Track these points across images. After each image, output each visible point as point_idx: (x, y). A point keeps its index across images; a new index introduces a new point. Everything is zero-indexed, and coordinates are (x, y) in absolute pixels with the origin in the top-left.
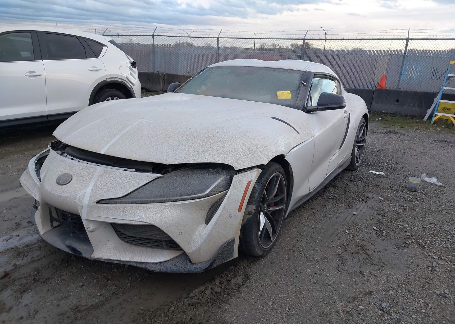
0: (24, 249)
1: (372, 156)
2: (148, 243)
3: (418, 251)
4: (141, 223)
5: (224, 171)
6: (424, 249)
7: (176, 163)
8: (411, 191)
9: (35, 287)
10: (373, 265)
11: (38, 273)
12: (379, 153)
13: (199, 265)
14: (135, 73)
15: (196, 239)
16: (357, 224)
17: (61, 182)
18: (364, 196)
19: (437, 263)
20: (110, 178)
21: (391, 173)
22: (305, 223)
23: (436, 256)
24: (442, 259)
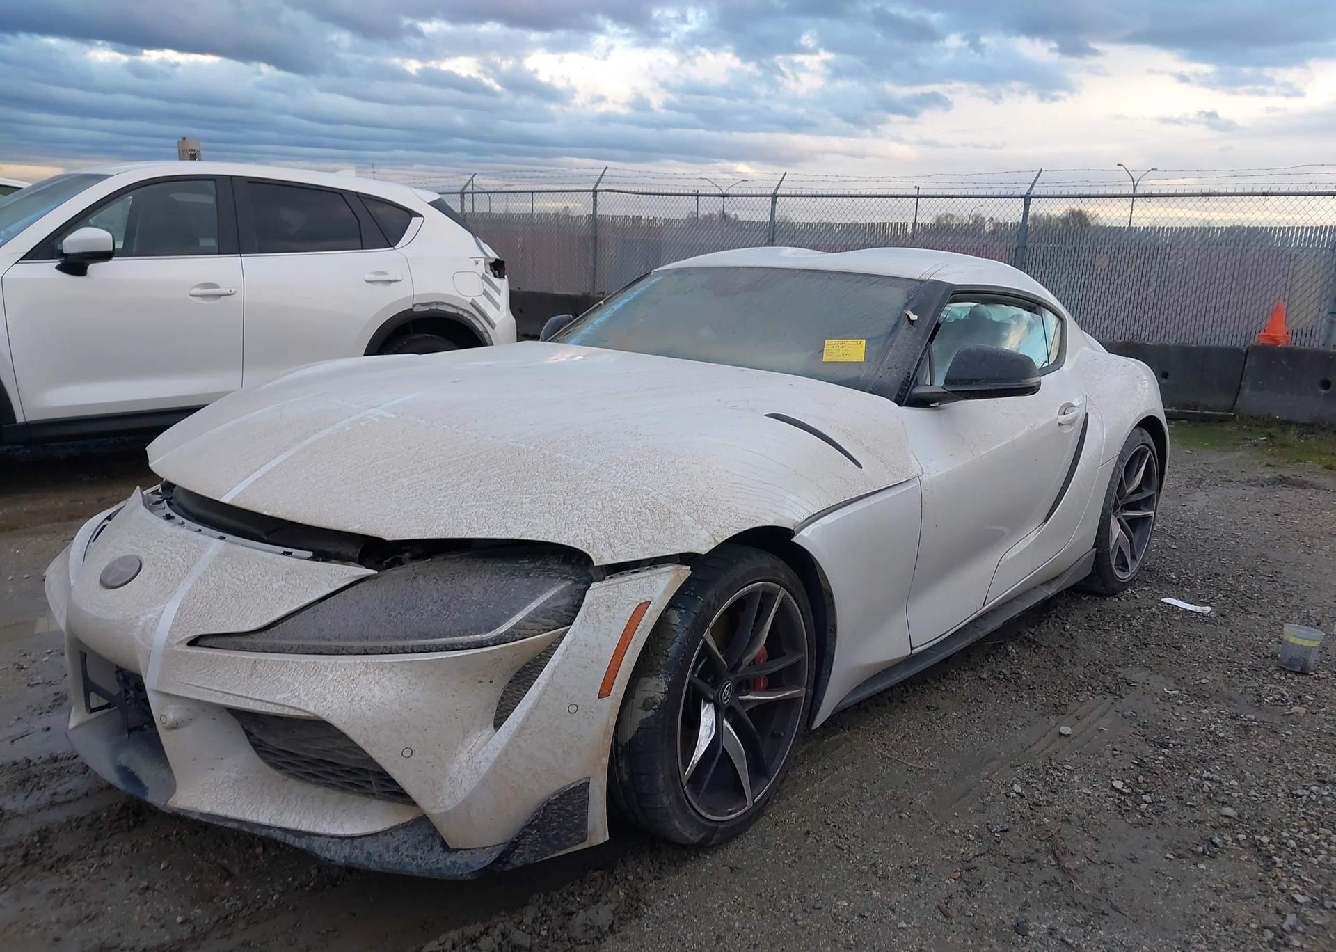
0: (44, 769)
1: (1194, 552)
2: (333, 774)
3: (1245, 871)
4: (292, 713)
5: (567, 568)
6: (1269, 866)
7: (413, 538)
8: (1291, 672)
9: (23, 878)
10: (1068, 904)
11: (42, 841)
12: (1218, 545)
13: (467, 855)
14: (499, 292)
15: (459, 772)
16: (1060, 767)
17: (109, 580)
18: (1115, 676)
19: (1302, 919)
20: (234, 575)
21: (1239, 609)
22: (890, 752)
23: (1303, 895)
24: (1325, 908)
